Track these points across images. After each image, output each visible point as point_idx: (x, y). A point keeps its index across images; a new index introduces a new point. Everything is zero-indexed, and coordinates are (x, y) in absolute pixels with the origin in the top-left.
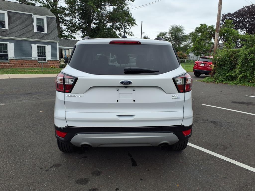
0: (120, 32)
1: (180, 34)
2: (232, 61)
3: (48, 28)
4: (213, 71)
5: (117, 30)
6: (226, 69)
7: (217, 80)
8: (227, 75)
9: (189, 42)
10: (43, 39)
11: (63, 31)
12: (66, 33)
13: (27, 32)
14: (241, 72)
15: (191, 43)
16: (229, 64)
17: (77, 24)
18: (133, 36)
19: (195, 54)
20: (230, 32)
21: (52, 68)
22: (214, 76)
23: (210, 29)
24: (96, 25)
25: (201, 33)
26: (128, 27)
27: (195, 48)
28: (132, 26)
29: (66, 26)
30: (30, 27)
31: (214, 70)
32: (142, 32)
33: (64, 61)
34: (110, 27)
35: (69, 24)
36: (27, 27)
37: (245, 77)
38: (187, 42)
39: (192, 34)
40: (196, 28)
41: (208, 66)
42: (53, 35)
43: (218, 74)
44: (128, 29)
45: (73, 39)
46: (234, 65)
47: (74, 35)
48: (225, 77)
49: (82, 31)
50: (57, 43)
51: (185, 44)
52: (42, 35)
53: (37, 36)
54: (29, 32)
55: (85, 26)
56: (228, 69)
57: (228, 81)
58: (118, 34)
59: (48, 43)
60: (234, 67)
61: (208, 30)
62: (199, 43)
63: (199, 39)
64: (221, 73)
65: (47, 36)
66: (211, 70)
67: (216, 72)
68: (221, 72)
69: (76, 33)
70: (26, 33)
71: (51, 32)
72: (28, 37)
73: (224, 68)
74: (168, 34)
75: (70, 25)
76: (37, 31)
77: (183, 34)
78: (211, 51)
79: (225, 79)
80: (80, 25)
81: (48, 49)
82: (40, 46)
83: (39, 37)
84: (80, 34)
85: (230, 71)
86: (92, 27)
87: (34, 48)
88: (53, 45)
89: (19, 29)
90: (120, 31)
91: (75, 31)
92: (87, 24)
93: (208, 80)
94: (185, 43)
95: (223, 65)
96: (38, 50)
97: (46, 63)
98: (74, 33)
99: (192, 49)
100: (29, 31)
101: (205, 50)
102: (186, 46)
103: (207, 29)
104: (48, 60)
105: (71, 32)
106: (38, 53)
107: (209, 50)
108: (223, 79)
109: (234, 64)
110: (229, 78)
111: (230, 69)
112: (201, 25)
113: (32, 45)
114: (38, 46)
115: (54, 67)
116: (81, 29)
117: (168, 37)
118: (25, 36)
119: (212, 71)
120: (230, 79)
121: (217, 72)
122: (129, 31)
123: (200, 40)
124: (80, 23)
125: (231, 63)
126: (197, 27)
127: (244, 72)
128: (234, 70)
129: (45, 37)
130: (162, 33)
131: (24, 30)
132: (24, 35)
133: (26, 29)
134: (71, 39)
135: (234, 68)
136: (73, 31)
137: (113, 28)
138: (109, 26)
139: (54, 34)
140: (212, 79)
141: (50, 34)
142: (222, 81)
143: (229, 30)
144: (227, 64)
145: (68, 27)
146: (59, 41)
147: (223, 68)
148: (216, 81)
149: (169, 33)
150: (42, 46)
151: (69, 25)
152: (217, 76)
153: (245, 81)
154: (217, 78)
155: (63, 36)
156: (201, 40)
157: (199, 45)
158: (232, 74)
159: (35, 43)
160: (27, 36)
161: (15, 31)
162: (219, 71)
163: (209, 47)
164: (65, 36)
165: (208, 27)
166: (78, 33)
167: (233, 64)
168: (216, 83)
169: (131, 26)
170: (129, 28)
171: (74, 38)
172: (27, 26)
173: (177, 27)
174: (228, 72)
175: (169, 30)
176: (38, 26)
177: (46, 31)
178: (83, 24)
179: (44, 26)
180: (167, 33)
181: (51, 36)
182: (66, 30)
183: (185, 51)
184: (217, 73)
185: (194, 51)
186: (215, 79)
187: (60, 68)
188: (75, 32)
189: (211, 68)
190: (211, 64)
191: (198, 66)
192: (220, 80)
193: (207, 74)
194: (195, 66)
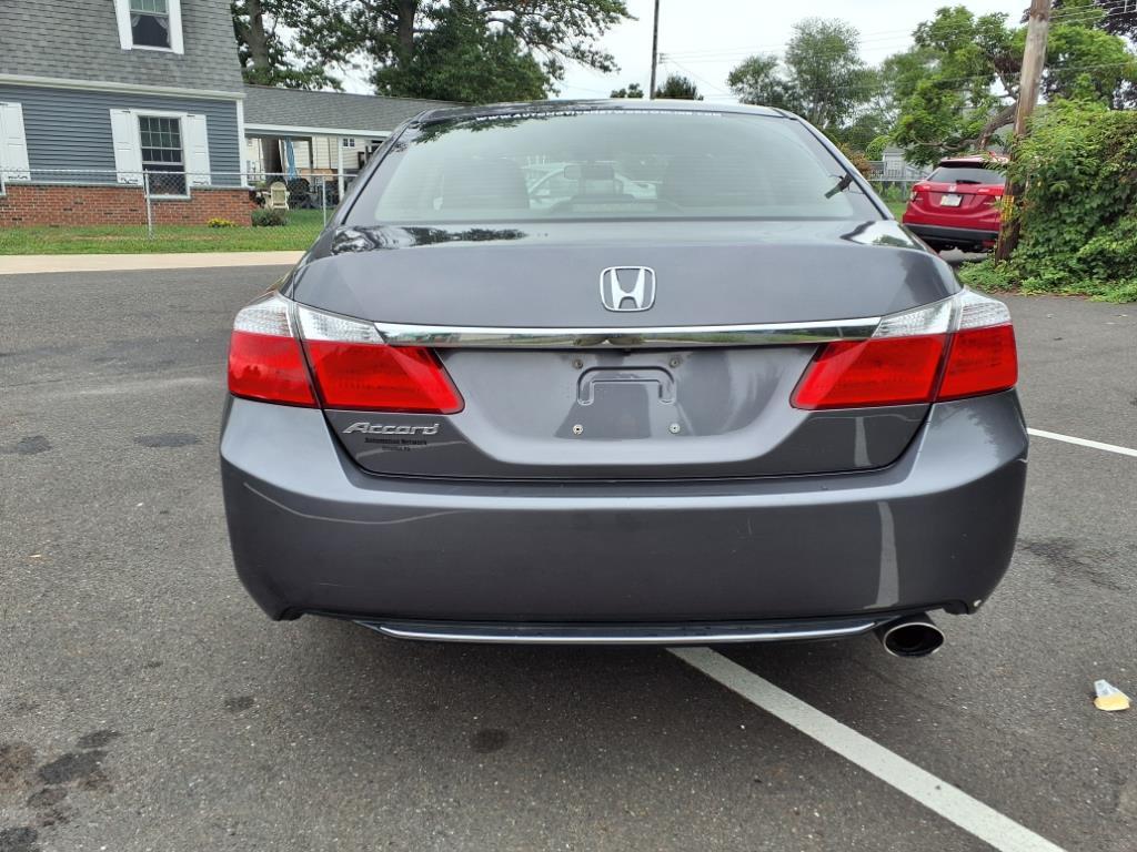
0: (550, 55)
1: (842, 63)
2: (1117, 173)
3: (189, 30)
4: (1008, 233)
5: (537, 44)
6: (1081, 221)
7: (1031, 279)
8: (1084, 250)
9: (882, 103)
10: (167, 83)
11: (280, 52)
12: (296, 60)
13: (88, 48)
15: (890, 107)
16: (1100, 189)
17: (347, 17)
18: (614, 73)
19: (909, 156)
20: (1084, 47)
21: (217, 225)
22: (1014, 254)
23: (987, 31)
24: (436, 22)
25: (937, 61)
26: (591, 28)
27: (909, 126)
28: (609, 25)
29: (297, 30)
30: (97, 25)
31: (1016, 224)
32: (659, 51)
33: (287, 194)
34: (505, 29)
35: (310, 16)
36: (82, 24)
38: (872, 105)
39: (901, 63)
40: (916, 28)
41: (982, 208)
42: (213, 65)
43: (1034, 246)
44: (591, 35)
45: (328, 89)
46: (1124, 197)
47: (333, 70)
48: (1075, 261)
49: (371, 51)
50: (234, 103)
51: (864, 113)
52: (162, 61)
53: (134, 67)
54: (95, 49)
55: (385, 24)
56: (1090, 221)
57: (1087, 281)
58: (545, 64)
59: (192, 105)
60: (1122, 207)
61: (978, 39)
62: (930, 100)
63: (929, 84)
64: (1049, 240)
65: (184, 68)
66: (995, 226)
67: (1021, 237)
68: (1053, 233)
69: (347, 62)
70: (81, 53)
71: (202, 47)
72: (89, 73)
73: (1071, 215)
74: (782, 64)
75: (314, 20)
76: (136, 41)
77: (852, 67)
78: (988, 139)
79: (1071, 271)
80: (363, 19)
81: (194, 132)
82: (154, 120)
83: (143, 71)
84: (364, 68)
85: (1103, 227)
86: (420, 31)
87: (125, 127)
88: (219, 113)
89: (43, 31)
90: (551, 48)
91: (342, 53)
92: (396, 17)
93: (981, 278)
94: (863, 109)
95: (1066, 195)
96: (145, 139)
97: (186, 201)
98: (334, 63)
99: (896, 135)
100: (92, 42)
101: (958, 135)
102: (866, 121)
103: (974, 33)
104: (194, 190)
105: (319, 59)
106: (146, 155)
107: (977, 137)
108: (1062, 273)
109: (1123, 191)
110: (1093, 264)
111: (1102, 218)
112: (944, 12)
113: (113, 112)
114: (143, 121)
115: (223, 223)
116: (368, 43)
117: (784, 78)
118: (75, 71)
119: (1004, 228)
120: (1102, 271)
121: (1030, 235)
122: (593, 50)
123: (935, 86)
124: (361, 14)
125: (1107, 187)
126: (921, 25)
128: (1124, 224)
129: (175, 74)
130: (756, 61)
131: (72, 41)
132: (71, 65)
133: (80, 35)
134: (316, 89)
135: (1123, 213)
136: (329, 54)
137: (519, 32)
138: (500, 26)
139: (220, 61)
140: (1001, 274)
141: (199, 59)
142: (1055, 284)
143: (1078, 33)
144: (1087, 188)
145: (304, 34)
146: (244, 95)
147: (1067, 211)
148: (1024, 282)
149: (788, 61)
150: (164, 121)
151: (309, 23)
152: (1030, 256)
154: (1029, 267)
155: (280, 77)
156: (942, 86)
157: (930, 114)
158: (1112, 242)
159: (126, 100)
160: (86, 66)
161: (23, 42)
162: (1038, 231)
163: (980, 122)
164: (290, 75)
165: (976, 20)
166: (353, 61)
167: (1117, 193)
168: (1024, 292)
169: (602, 24)
170: (596, 35)
171: (336, 83)
172: (82, 18)
173: (822, 31)
174: (1091, 233)
175: (787, 48)
176: (137, 19)
177: (177, 44)
178: (375, 19)
179: (167, 19)
180: (778, 62)
181: (206, 71)
182: (299, 47)
183: (863, 147)
184: (1032, 242)
185: (906, 144)
186: (1017, 273)
187: (255, 225)
188: (338, 58)
189: (998, 215)
190: (998, 198)
191: (926, 206)
192: (1048, 276)
193: (976, 247)
194: (914, 205)
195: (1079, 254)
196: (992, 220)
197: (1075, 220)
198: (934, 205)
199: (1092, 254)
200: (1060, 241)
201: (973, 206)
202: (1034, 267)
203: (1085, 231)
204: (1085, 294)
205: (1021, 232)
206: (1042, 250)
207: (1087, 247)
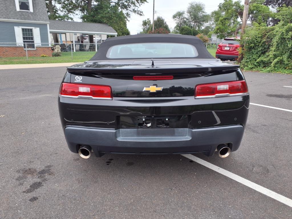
0: (127, 11)
1: (201, 13)
2: (265, 42)
3: (34, 6)
4: (240, 56)
5: (123, 8)
7: (246, 67)
8: (258, 60)
9: (211, 23)
10: (29, 19)
11: (57, 11)
12: (61, 13)
13: (8, 11)
14: (275, 56)
15: (213, 24)
16: (261, 45)
17: (74, 2)
18: (143, 16)
19: (218, 37)
20: (260, 9)
21: (43, 56)
22: (242, 62)
23: (236, 5)
24: (97, 3)
25: (225, 12)
26: (137, 5)
27: (218, 29)
28: (142, 4)
29: (61, 5)
30: (10, 5)
31: (242, 54)
32: (155, 10)
33: (60, 48)
34: (116, 5)
36: (6, 4)
37: (281, 62)
38: (209, 23)
39: (215, 13)
40: (219, 5)
41: (235, 50)
42: (41, 15)
43: (247, 59)
45: (70, 20)
46: (267, 47)
47: (71, 15)
48: (256, 63)
49: (81, 10)
50: (47, 25)
51: (207, 26)
52: (27, 14)
53: (20, 15)
54: (10, 11)
55: (84, 3)
56: (259, 53)
57: (259, 68)
58: (125, 14)
59: (36, 25)
60: (267, 50)
61: (234, 7)
62: (223, 23)
63: (222, 18)
64: (250, 58)
65: (33, 16)
66: (237, 55)
67: (244, 57)
68: (251, 56)
69: (74, 13)
70: (6, 12)
71: (38, 10)
72: (8, 17)
73: (255, 52)
74: (186, 13)
75: (65, 2)
76: (20, 9)
77: (203, 14)
78: (237, 32)
79: (255, 65)
80: (78, 2)
81: (36, 32)
82: (26, 29)
83: (23, 16)
84: (79, 15)
85: (262, 55)
86: (93, 5)
87: (18, 31)
88: (43, 27)
90: (127, 10)
91: (73, 11)
92: (87, 2)
94: (206, 24)
95: (253, 47)
96: (23, 34)
98: (71, 13)
99: (215, 31)
100: (9, 9)
101: (230, 31)
102: (207, 28)
103: (233, 6)
104: (37, 47)
105: (67, 12)
106: (24, 38)
107: (234, 32)
108: (253, 66)
109: (267, 46)
110: (260, 64)
111: (262, 52)
113: (15, 27)
114: (23, 30)
115: (45, 56)
116: (80, 8)
117: (187, 17)
118: (4, 17)
119: (240, 55)
120: (262, 65)
121: (246, 57)
122: (138, 10)
123: (224, 19)
125: (263, 45)
126: (220, 4)
127: (279, 56)
128: (267, 54)
129: (31, 17)
130: (179, 12)
131: (4, 9)
132: (4, 15)
133: (6, 7)
134: (67, 21)
135: (267, 51)
136: (69, 11)
137: (119, 5)
138: (114, 4)
139: (43, 14)
141: (37, 13)
142: (252, 68)
143: (258, 6)
144: (258, 45)
145: (63, 6)
146: (49, 22)
147: (254, 51)
149: (188, 12)
150: (28, 29)
151: (64, 3)
152: (245, 62)
153: (281, 67)
154: (245, 65)
155: (57, 17)
156: (225, 19)
157: (223, 26)
158: (264, 58)
159: (18, 24)
160: (8, 15)
162: (247, 56)
163: (235, 28)
164: (60, 17)
165: (233, 3)
166: (76, 13)
167: (265, 47)
169: (140, 3)
170: (139, 6)
171: (72, 19)
172: (6, 3)
173: (196, 5)
174: (260, 56)
175: (187, 9)
176: (21, 3)
177: (31, 10)
178: (81, 2)
179: (28, 3)
181: (39, 16)
182: (62, 9)
183: (207, 34)
185: (217, 34)
186: (243, 66)
187: (53, 56)
188: (72, 12)
189: (238, 52)
190: (238, 48)
191: (221, 50)
192: (250, 67)
193: (233, 60)
194: (218, 50)
195: (257, 61)
196: (237, 53)
197: (256, 53)
198: (223, 50)
199: (260, 61)
200: (252, 58)
201: (233, 50)
202: (247, 65)
203: (258, 56)
204: (258, 71)
205: (244, 56)
206: (248, 60)
207: (259, 59)
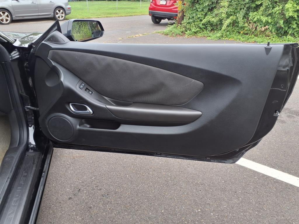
4: (180, 15)
6: (203, 10)
7: (188, 31)
8: (204, 21)
14: (228, 15)
22: (182, 22)
31: (183, 12)
37: (234, 23)
48: (201, 25)
56: (206, 10)
57: (205, 32)
60: (215, 6)
66: (176, 12)
67: (185, 16)
68: (194, 15)
73: (199, 8)
79: (200, 28)
85: (209, 13)
93: (173, 31)
110: (206, 26)
111: (209, 9)
119: (180, 13)
120: (209, 28)
121: (187, 15)
127: (231, 15)
128: (216, 11)
140: (178, 30)
142: (195, 33)
148: (186, 33)
152: (187, 23)
153: (233, 31)
154: (187, 27)
158: (212, 18)
162: (190, 14)
168: (186, 36)
174: (206, 15)
184: (188, 18)
186: (184, 29)
189: (176, 8)
190: (177, 2)
192: (193, 30)
193: (172, 19)
195: (202, 22)
197: (201, 10)
198: (158, 4)
199: (206, 22)
200: (196, 17)
201: (170, 4)
202: (189, 27)
203: (204, 14)
204: (205, 36)
205: (184, 14)
206: (191, 21)
207: (205, 19)
